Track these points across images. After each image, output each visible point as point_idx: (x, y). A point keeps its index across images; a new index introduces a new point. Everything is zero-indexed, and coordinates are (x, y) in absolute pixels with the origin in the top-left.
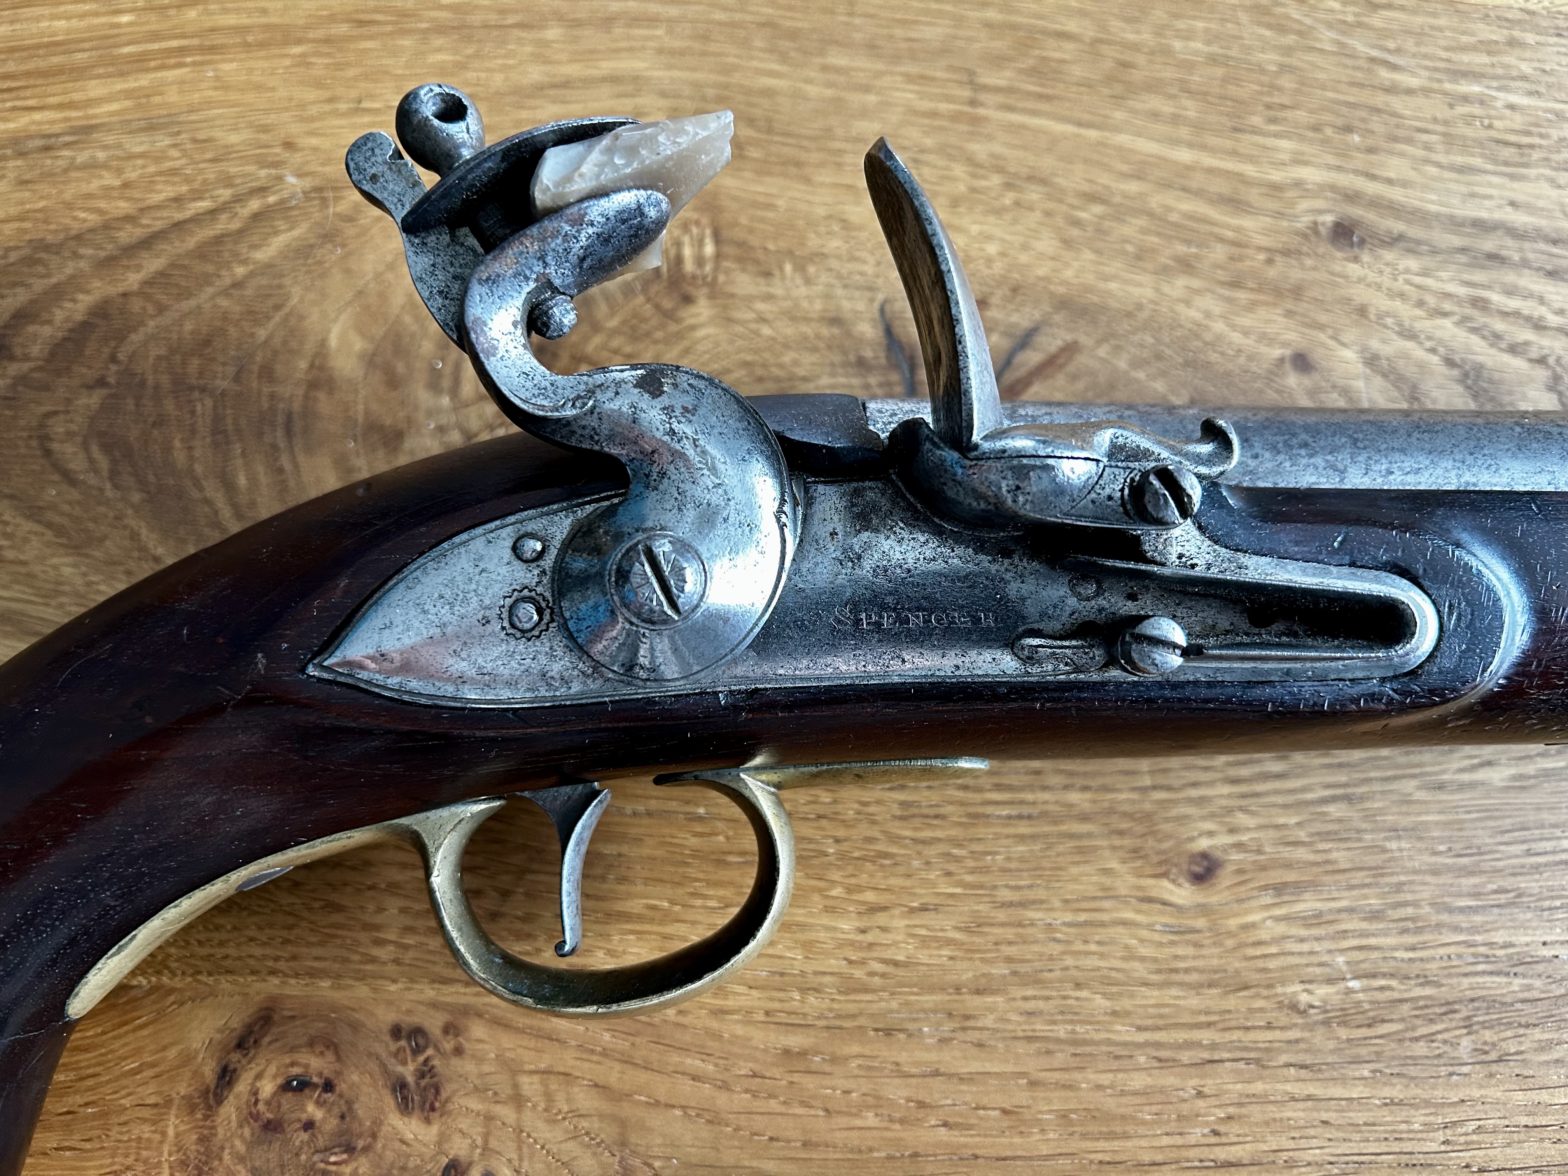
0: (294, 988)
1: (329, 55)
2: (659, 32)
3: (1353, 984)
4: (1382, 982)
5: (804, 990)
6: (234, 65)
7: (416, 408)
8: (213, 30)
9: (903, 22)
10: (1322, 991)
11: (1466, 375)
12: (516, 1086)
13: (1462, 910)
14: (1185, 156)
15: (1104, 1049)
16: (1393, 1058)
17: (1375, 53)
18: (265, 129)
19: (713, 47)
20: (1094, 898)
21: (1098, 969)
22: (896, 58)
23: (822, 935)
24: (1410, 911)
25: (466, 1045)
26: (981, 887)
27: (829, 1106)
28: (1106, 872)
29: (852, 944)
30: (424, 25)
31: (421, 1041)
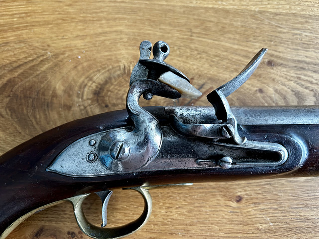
0: (47, 224)
1: (57, 27)
2: (126, 22)
3: (270, 224)
4: (277, 224)
5: (154, 225)
6: (37, 29)
7: (74, 101)
8: (33, 22)
9: (177, 19)
10: (264, 225)
11: (296, 93)
13: (294, 208)
14: (236, 47)
15: (218, 237)
17: (277, 25)
18: (44, 43)
19: (137, 25)
20: (216, 205)
21: (216, 220)
22: (175, 27)
23: (158, 213)
24: (283, 208)
25: (83, 236)
26: (192, 203)
28: (218, 200)
29: (164, 215)
30: (77, 21)
31: (74, 235)
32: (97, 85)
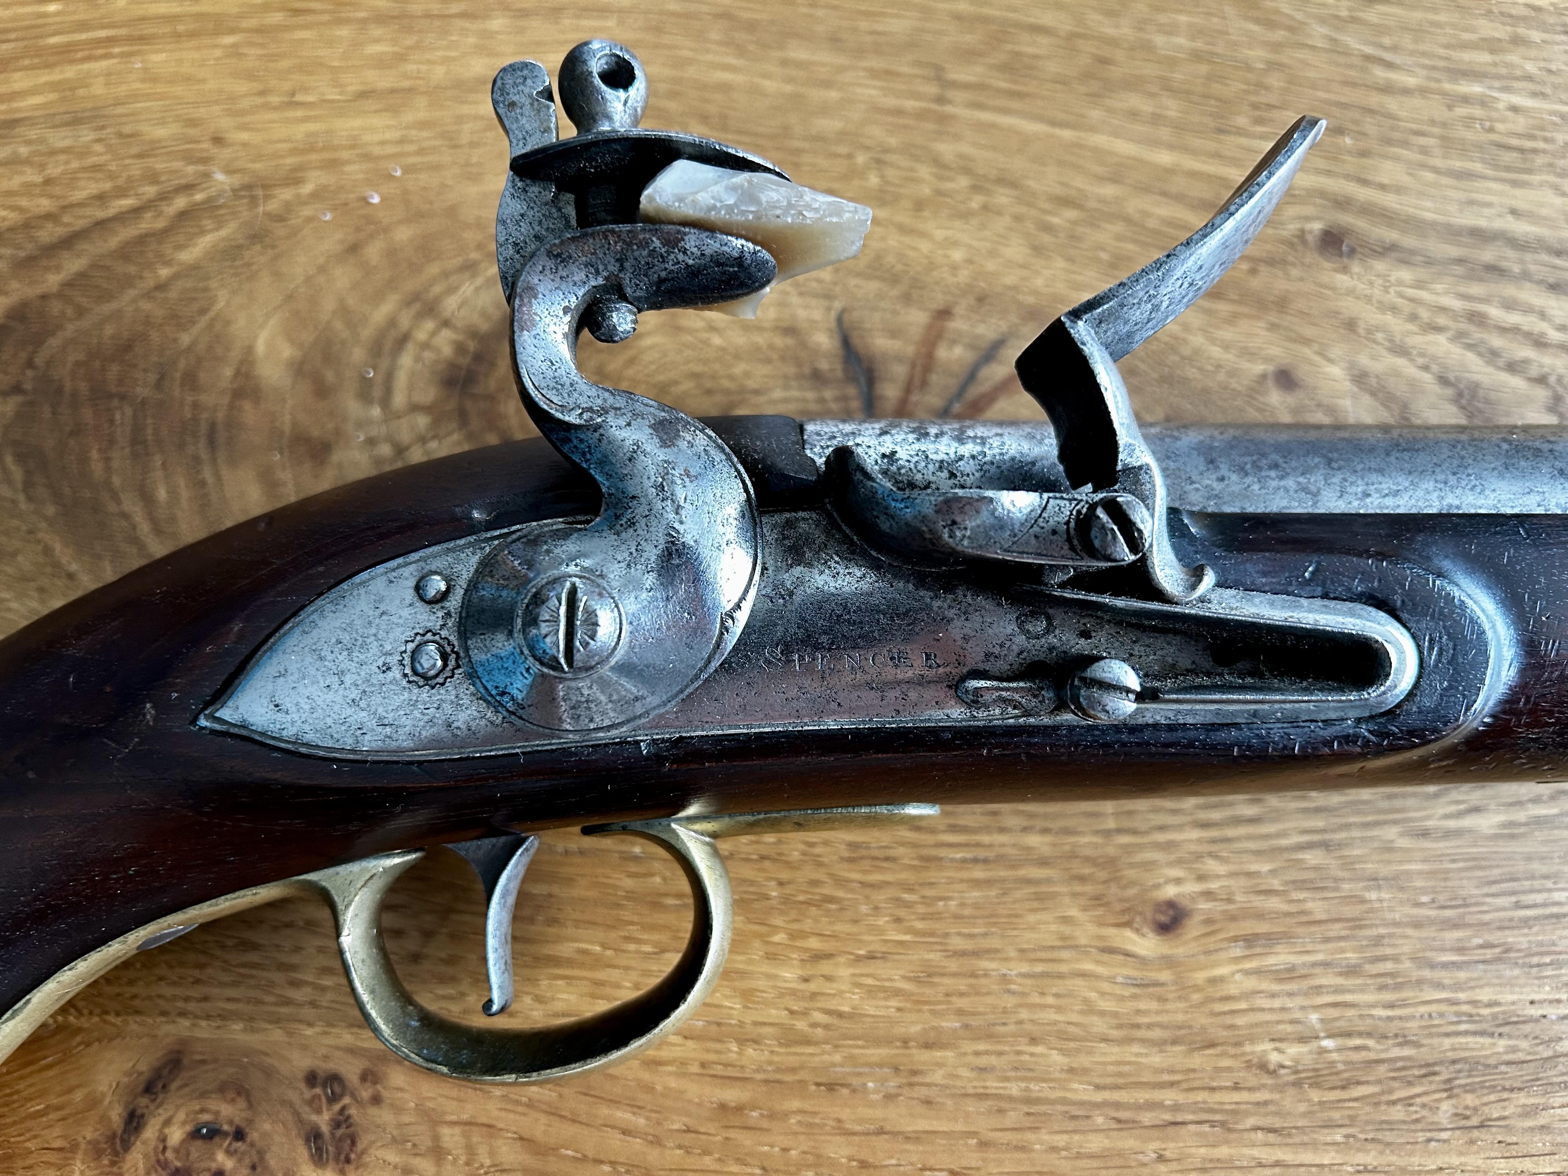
0: (204, 1031)
1: (262, 45)
2: (611, 23)
3: (1326, 1043)
4: (1358, 1042)
5: (742, 1042)
6: (162, 57)
7: (345, 419)
8: (142, 19)
9: (868, 14)
10: (1294, 1050)
11: (1460, 395)
12: (436, 1138)
13: (1445, 966)
14: (1165, 158)
15: (1060, 1108)
16: (1367, 1122)
17: (1369, 50)
18: (192, 123)
19: (666, 40)
20: (1053, 948)
21: (1055, 1023)
22: (860, 52)
23: (761, 984)
24: (1389, 966)
25: (385, 1094)
26: (932, 934)
27: (765, 1164)
28: (1066, 920)
29: (793, 993)
30: (362, 14)
31: (337, 1089)
32: (461, 337)
